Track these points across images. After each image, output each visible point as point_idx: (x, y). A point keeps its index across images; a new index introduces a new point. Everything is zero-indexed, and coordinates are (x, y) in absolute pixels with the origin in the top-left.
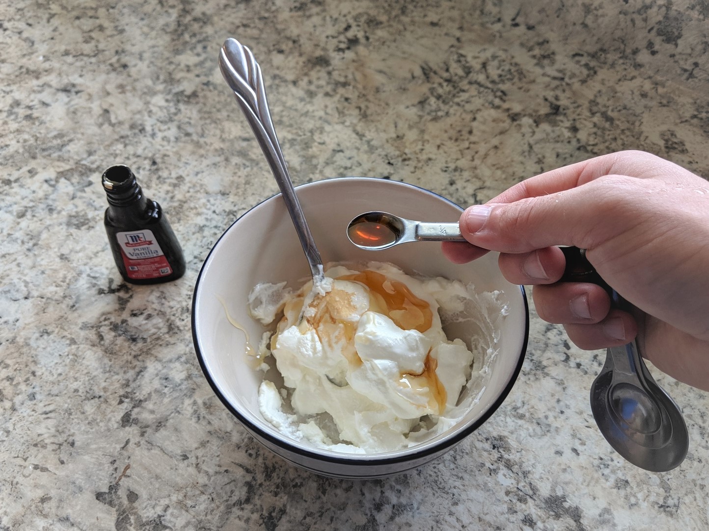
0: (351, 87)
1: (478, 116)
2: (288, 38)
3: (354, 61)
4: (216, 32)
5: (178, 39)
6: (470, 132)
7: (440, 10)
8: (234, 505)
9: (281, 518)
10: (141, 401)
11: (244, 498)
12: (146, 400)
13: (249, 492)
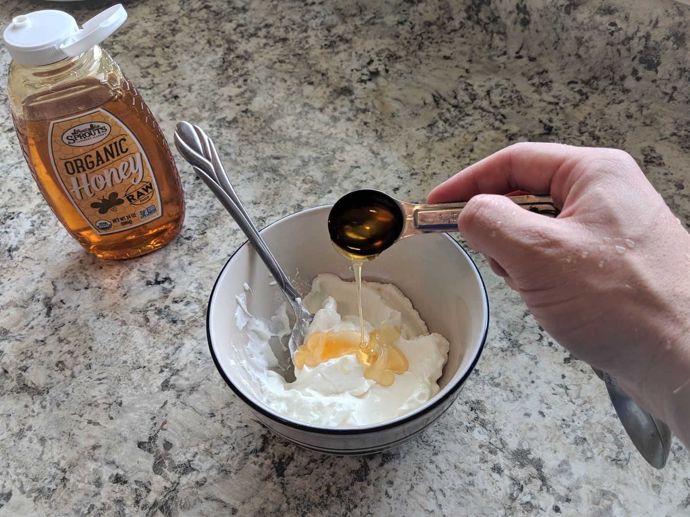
0: (370, 113)
1: (479, 137)
2: (318, 72)
3: (374, 91)
4: (256, 68)
5: (223, 74)
6: (472, 151)
7: (452, 46)
8: (251, 453)
9: (289, 463)
10: (178, 370)
11: (259, 447)
12: (182, 370)
13: (264, 443)
